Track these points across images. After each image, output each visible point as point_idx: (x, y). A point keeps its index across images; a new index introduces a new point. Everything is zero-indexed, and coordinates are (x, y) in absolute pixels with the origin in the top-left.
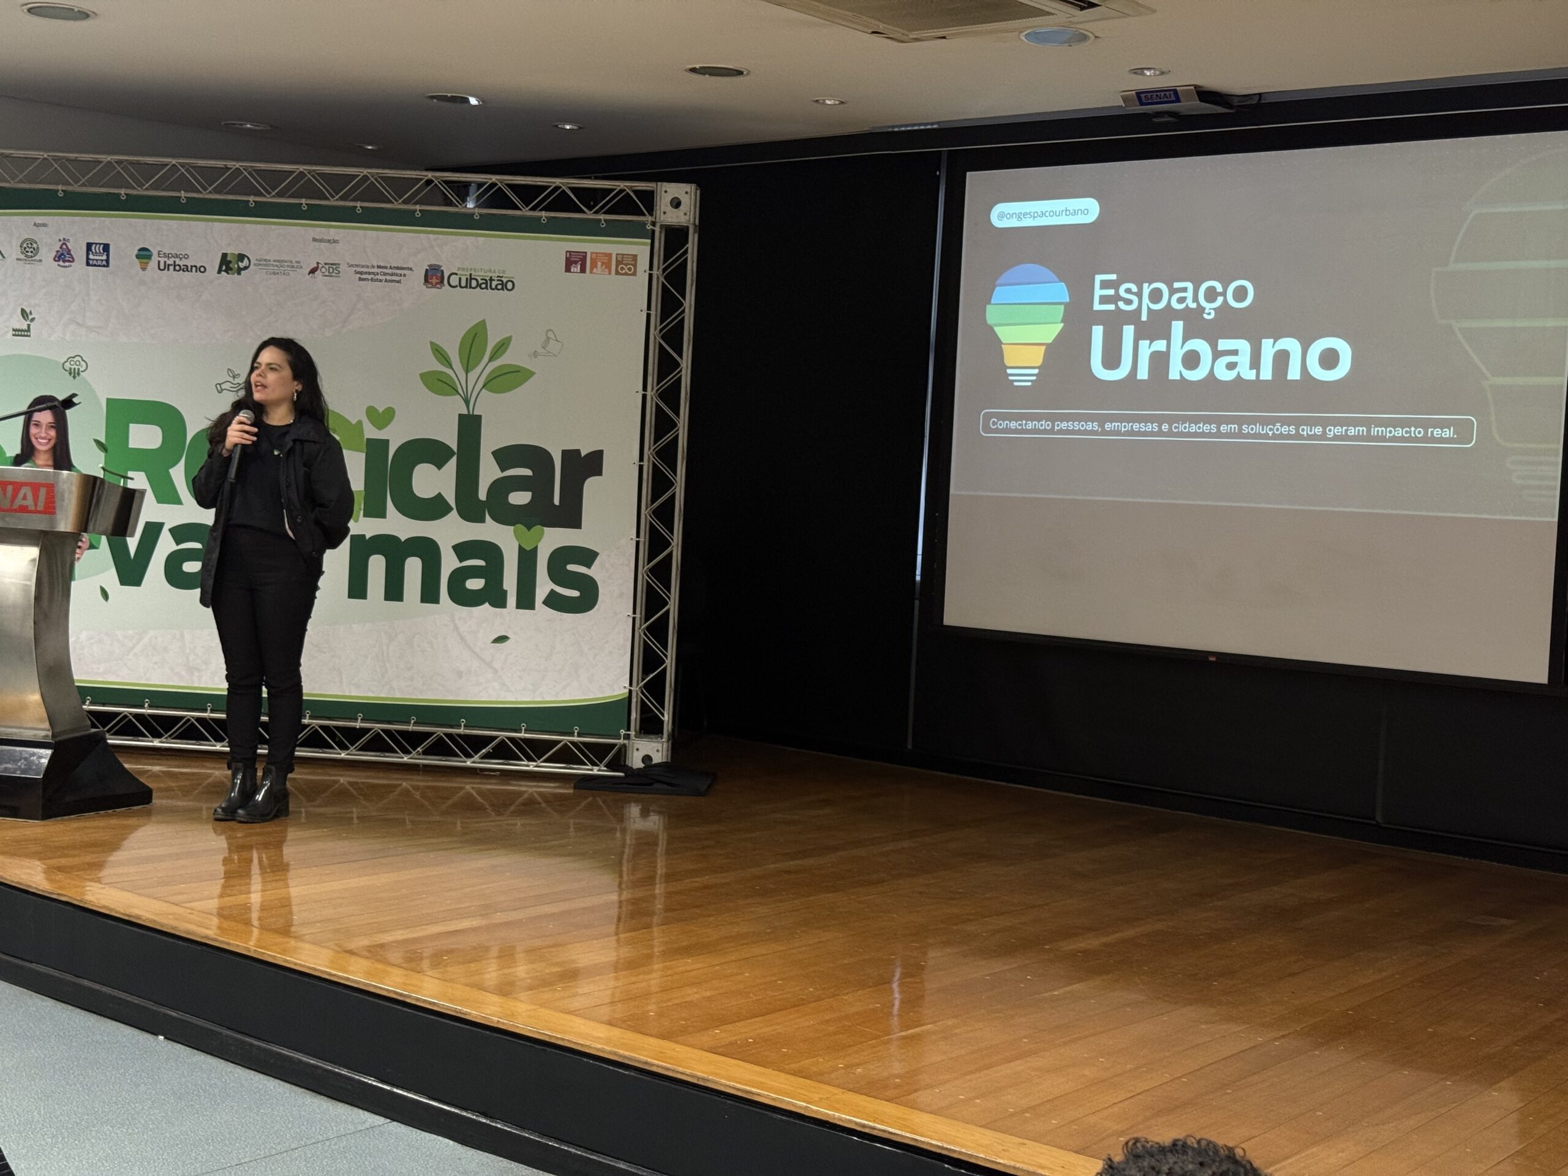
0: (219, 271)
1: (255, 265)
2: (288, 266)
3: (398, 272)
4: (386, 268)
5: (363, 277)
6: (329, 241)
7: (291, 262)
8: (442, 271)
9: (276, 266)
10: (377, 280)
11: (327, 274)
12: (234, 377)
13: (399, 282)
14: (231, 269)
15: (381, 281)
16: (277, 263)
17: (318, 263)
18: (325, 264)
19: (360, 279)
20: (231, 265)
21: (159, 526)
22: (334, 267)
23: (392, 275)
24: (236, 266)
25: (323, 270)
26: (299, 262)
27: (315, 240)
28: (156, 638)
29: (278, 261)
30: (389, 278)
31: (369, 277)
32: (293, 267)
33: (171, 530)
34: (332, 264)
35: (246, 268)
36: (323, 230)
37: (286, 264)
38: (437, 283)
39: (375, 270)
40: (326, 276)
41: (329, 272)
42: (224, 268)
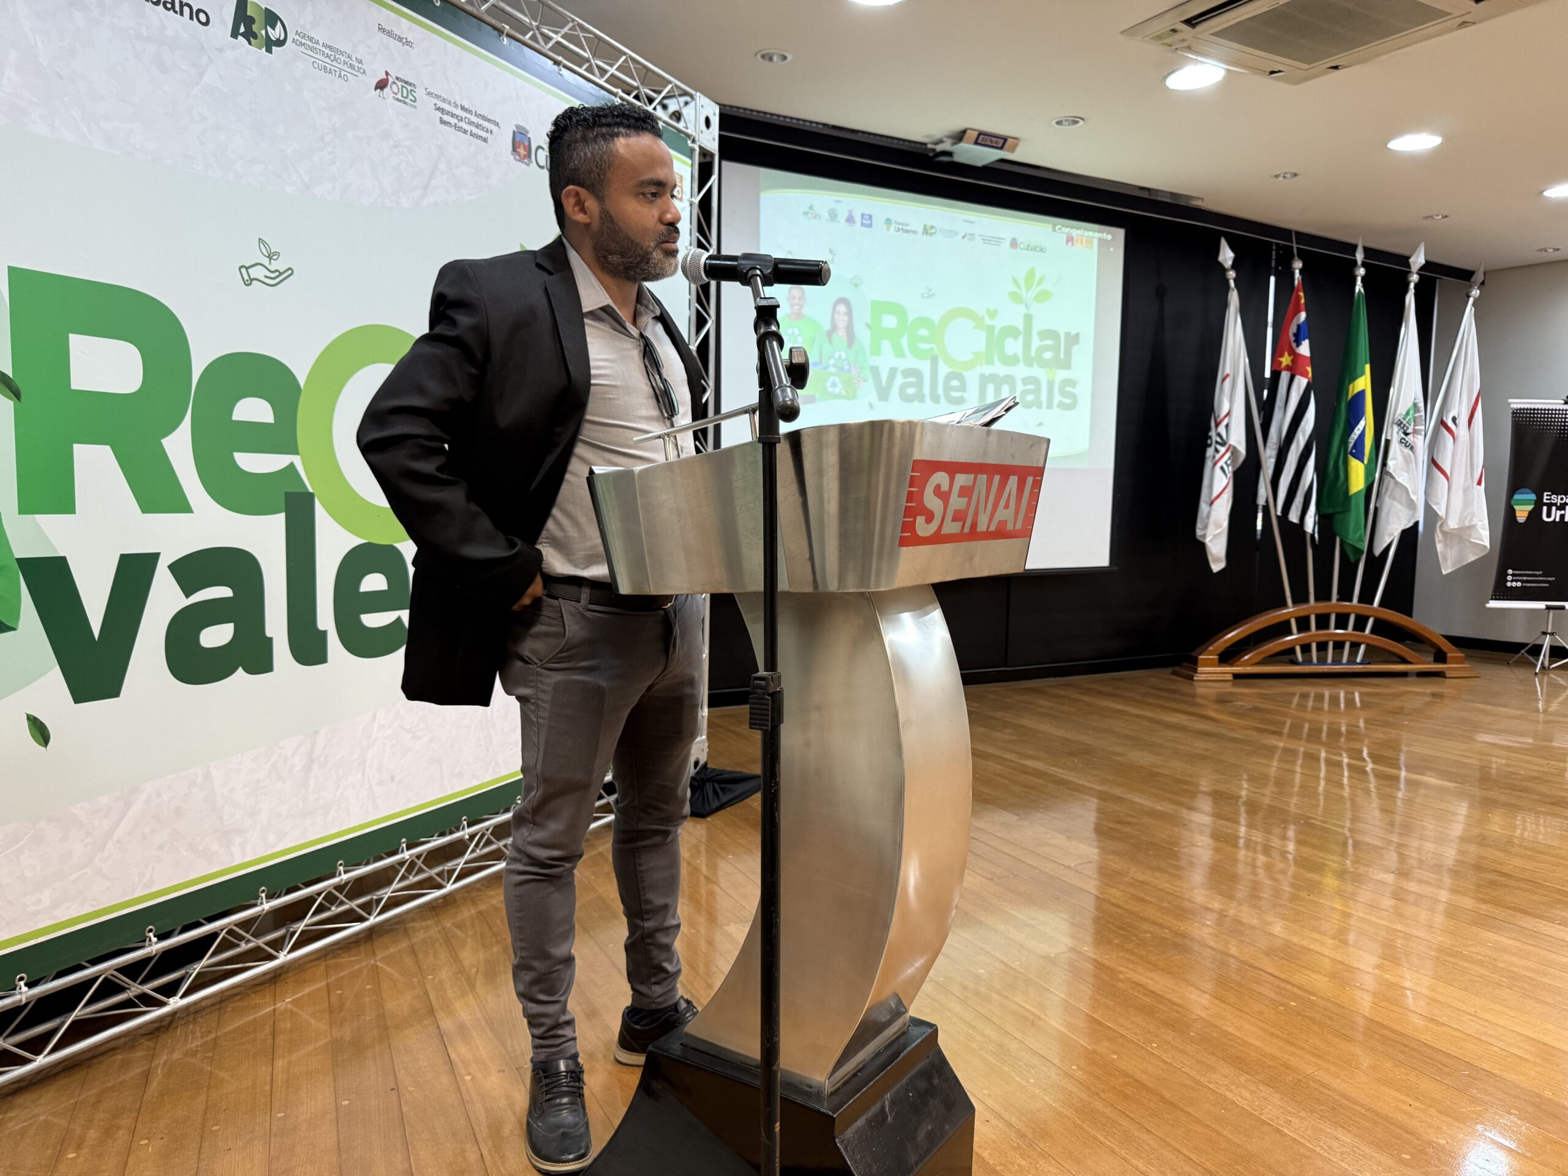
0: (235, 34)
1: (294, 41)
2: (345, 63)
3: (485, 124)
4: (470, 112)
5: (446, 118)
6: (400, 39)
7: (349, 57)
8: (529, 139)
9: (328, 56)
10: (460, 129)
11: (399, 96)
12: (270, 257)
13: (485, 140)
14: (255, 36)
15: (465, 132)
16: (327, 51)
17: (387, 74)
18: (397, 78)
19: (442, 122)
20: (255, 28)
21: (152, 559)
22: (409, 88)
23: (478, 126)
24: (263, 32)
25: (394, 86)
26: (360, 62)
27: (381, 29)
28: (159, 795)
29: (330, 48)
30: (475, 130)
31: (453, 121)
32: (352, 67)
33: (172, 567)
34: (406, 82)
35: (280, 43)
36: (393, 15)
37: (343, 58)
38: (525, 157)
39: (459, 112)
40: (398, 100)
41: (402, 96)
42: (242, 29)
